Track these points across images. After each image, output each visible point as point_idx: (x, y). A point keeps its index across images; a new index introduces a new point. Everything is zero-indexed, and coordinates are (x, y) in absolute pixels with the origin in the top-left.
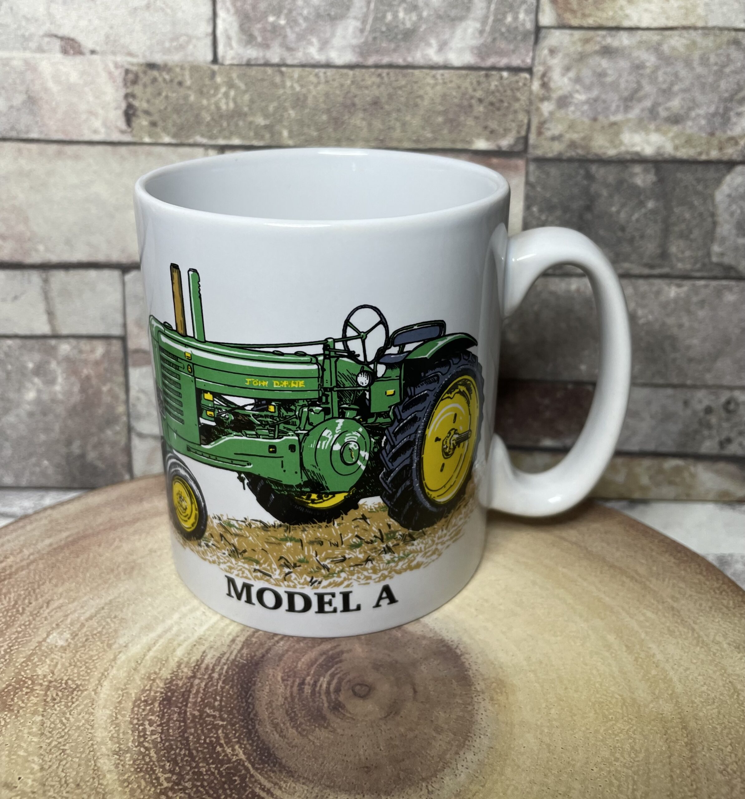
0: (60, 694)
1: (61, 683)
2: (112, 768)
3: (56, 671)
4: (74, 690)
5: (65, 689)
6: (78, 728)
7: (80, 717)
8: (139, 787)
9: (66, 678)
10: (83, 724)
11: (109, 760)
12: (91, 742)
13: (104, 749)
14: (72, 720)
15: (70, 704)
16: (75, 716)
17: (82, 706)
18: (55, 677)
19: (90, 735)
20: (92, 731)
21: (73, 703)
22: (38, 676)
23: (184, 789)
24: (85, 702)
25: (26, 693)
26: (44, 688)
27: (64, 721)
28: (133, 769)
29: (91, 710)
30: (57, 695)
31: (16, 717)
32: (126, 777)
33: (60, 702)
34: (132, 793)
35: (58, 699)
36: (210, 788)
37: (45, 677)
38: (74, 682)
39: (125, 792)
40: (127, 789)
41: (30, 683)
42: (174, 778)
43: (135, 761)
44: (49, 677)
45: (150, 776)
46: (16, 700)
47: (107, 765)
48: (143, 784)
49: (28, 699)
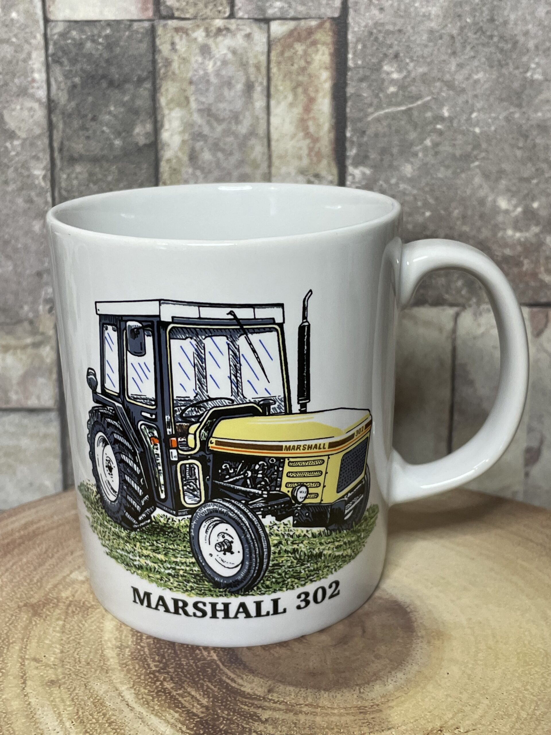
0: (78, 609)
1: (80, 603)
2: (115, 655)
3: (76, 595)
5: (82, 606)
6: (91, 631)
7: (93, 624)
8: (134, 668)
9: (83, 600)
10: (95, 629)
11: (114, 651)
13: (109, 644)
14: (87, 625)
15: (85, 616)
16: (89, 622)
17: (95, 618)
18: (75, 599)
19: (99, 635)
20: (102, 633)
21: (88, 615)
22: (62, 597)
23: (168, 673)
24: (97, 616)
25: (53, 607)
26: (66, 604)
27: (81, 625)
28: (130, 658)
29: (102, 621)
30: (76, 609)
31: (44, 620)
32: (124, 662)
33: (78, 614)
34: (128, 671)
35: (77, 612)
36: (189, 674)
37: (67, 598)
38: (89, 603)
39: (123, 671)
40: (125, 669)
41: (55, 601)
42: (161, 665)
43: (132, 653)
44: (71, 599)
45: (143, 663)
46: (44, 610)
47: (111, 653)
48: (137, 667)
49: (54, 611)
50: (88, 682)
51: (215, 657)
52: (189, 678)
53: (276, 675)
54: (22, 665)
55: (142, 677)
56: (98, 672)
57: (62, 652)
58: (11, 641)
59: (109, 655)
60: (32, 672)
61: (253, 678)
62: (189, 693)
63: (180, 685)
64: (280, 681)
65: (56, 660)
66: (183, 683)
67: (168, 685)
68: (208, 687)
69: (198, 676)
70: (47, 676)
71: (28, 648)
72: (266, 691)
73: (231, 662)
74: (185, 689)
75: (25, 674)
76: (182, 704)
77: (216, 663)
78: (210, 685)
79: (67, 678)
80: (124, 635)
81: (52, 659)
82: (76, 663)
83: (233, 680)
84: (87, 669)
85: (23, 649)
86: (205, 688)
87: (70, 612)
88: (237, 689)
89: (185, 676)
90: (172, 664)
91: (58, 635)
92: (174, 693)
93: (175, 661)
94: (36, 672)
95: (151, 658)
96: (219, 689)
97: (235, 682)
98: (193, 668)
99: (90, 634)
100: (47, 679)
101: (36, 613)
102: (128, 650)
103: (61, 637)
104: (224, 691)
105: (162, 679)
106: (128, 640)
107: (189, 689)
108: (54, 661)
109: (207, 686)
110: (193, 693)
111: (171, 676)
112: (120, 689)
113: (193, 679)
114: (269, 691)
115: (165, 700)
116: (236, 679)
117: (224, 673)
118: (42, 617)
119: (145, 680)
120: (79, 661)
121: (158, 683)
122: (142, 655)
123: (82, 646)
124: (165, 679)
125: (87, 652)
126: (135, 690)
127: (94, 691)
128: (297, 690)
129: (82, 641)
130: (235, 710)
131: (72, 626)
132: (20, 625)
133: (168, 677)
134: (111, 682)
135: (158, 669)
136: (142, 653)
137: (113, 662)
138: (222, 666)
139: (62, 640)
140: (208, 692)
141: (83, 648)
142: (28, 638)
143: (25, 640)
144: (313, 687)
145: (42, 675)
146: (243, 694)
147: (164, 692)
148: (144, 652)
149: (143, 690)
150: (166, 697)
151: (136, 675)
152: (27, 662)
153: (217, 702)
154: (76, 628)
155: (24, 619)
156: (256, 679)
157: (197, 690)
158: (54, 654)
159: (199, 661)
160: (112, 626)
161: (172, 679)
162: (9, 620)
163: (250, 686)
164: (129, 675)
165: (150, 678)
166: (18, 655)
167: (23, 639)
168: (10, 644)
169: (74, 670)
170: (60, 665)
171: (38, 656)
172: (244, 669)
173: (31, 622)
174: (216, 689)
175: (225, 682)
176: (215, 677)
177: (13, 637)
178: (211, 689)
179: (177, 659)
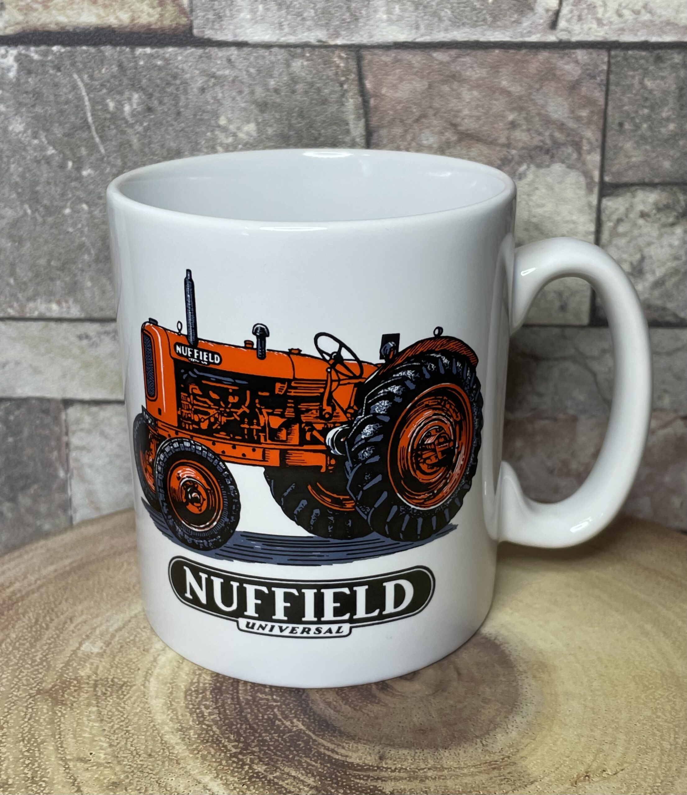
0: (109, 689)
1: (107, 681)
2: (180, 741)
3: (99, 672)
4: (123, 685)
5: (113, 685)
6: (136, 714)
7: (135, 706)
8: (209, 753)
9: (110, 677)
10: (140, 711)
11: (174, 735)
12: (152, 724)
13: (166, 728)
14: (128, 708)
15: (122, 696)
16: (130, 704)
17: (134, 698)
18: (100, 677)
19: (149, 719)
20: (151, 715)
21: (125, 695)
22: (82, 677)
23: (253, 753)
24: (137, 694)
25: (75, 691)
26: (91, 685)
27: (121, 709)
28: (199, 741)
29: (144, 700)
30: (106, 690)
31: (72, 709)
32: (194, 746)
33: (111, 695)
34: (204, 758)
35: (109, 693)
36: (277, 750)
37: (89, 677)
38: (120, 679)
39: (197, 758)
40: (199, 756)
41: (75, 682)
42: (241, 745)
43: (199, 735)
44: (94, 677)
45: (218, 745)
46: (66, 696)
47: (173, 739)
48: (213, 751)
49: (78, 695)
50: (159, 778)
51: (301, 727)
52: (280, 756)
53: (381, 739)
54: (66, 768)
55: (224, 762)
56: (167, 764)
57: (111, 746)
58: (39, 740)
59: (173, 742)
60: (83, 776)
61: (355, 745)
62: (288, 774)
63: (273, 766)
64: (389, 745)
65: (109, 757)
66: (276, 762)
67: (260, 768)
68: (309, 764)
69: (291, 752)
70: (105, 779)
71: (65, 746)
72: (377, 758)
73: (323, 730)
74: (280, 769)
75: (75, 780)
76: (286, 789)
77: (304, 733)
78: (309, 761)
79: (131, 778)
80: (179, 714)
81: (102, 756)
82: (134, 757)
83: (333, 751)
84: (150, 762)
85: (60, 747)
86: (305, 765)
87: (99, 694)
88: (343, 761)
89: (275, 754)
90: (253, 741)
91: (97, 725)
92: (271, 777)
93: (255, 738)
94: (88, 775)
95: (225, 738)
96: (321, 764)
97: (337, 753)
98: (280, 744)
99: (136, 719)
100: (105, 781)
101: (56, 702)
102: (192, 732)
103: (101, 727)
104: (329, 765)
105: (248, 762)
106: (188, 720)
107: (287, 770)
108: (105, 758)
109: (306, 762)
110: (293, 773)
111: (259, 756)
112: (203, 781)
113: (287, 757)
114: (381, 758)
115: (264, 788)
116: (336, 749)
117: (319, 744)
118: (66, 704)
119: (228, 765)
120: (137, 754)
121: (247, 767)
122: (212, 736)
123: (133, 734)
124: (252, 761)
125: (143, 741)
126: (221, 779)
127: (171, 788)
128: (413, 753)
129: (130, 728)
130: (350, 787)
131: (110, 711)
132: (44, 718)
133: (255, 759)
134: (188, 774)
135: (238, 750)
136: (211, 733)
137: (180, 750)
138: (314, 737)
139: (104, 730)
140: (310, 770)
141: (135, 737)
142: (60, 734)
143: (57, 737)
144: (429, 746)
145: (97, 778)
146: (351, 766)
147: (258, 777)
148: (213, 732)
149: (231, 779)
150: (263, 783)
151: (215, 762)
152: (71, 764)
153: (326, 779)
154: (117, 713)
155: (45, 711)
156: (360, 746)
157: (297, 769)
158: (102, 749)
159: (284, 735)
160: (161, 705)
161: (260, 760)
162: (26, 715)
163: (355, 755)
164: (208, 763)
165: (234, 762)
166: (56, 757)
167: (53, 735)
168: (39, 744)
169: (135, 766)
170: (115, 762)
171: (82, 755)
172: (340, 736)
173: (55, 713)
174: (319, 765)
175: (324, 754)
176: (311, 751)
177: (40, 735)
178: (313, 766)
179: (257, 735)
